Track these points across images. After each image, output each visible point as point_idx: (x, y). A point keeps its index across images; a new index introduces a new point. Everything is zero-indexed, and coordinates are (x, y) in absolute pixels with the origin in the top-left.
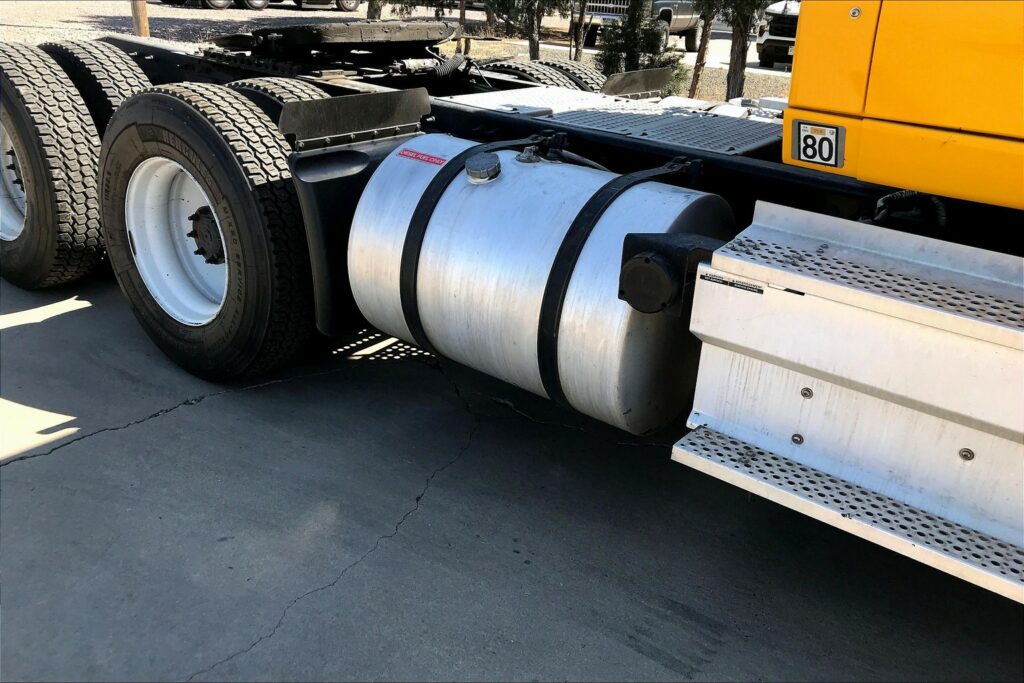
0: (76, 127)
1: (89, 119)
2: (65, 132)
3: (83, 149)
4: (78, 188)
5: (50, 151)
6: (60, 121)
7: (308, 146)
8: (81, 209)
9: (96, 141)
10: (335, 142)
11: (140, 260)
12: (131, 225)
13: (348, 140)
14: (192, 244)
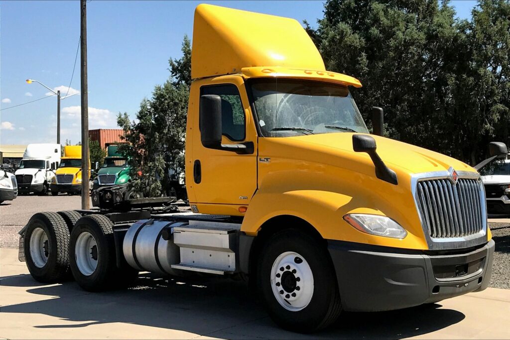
0: (64, 231)
1: (68, 230)
2: (62, 233)
3: (65, 237)
4: (63, 248)
5: (57, 238)
6: (61, 230)
7: (117, 224)
8: (63, 254)
9: (69, 235)
10: (123, 223)
11: (78, 262)
12: (76, 252)
13: (127, 223)
14: (91, 256)
